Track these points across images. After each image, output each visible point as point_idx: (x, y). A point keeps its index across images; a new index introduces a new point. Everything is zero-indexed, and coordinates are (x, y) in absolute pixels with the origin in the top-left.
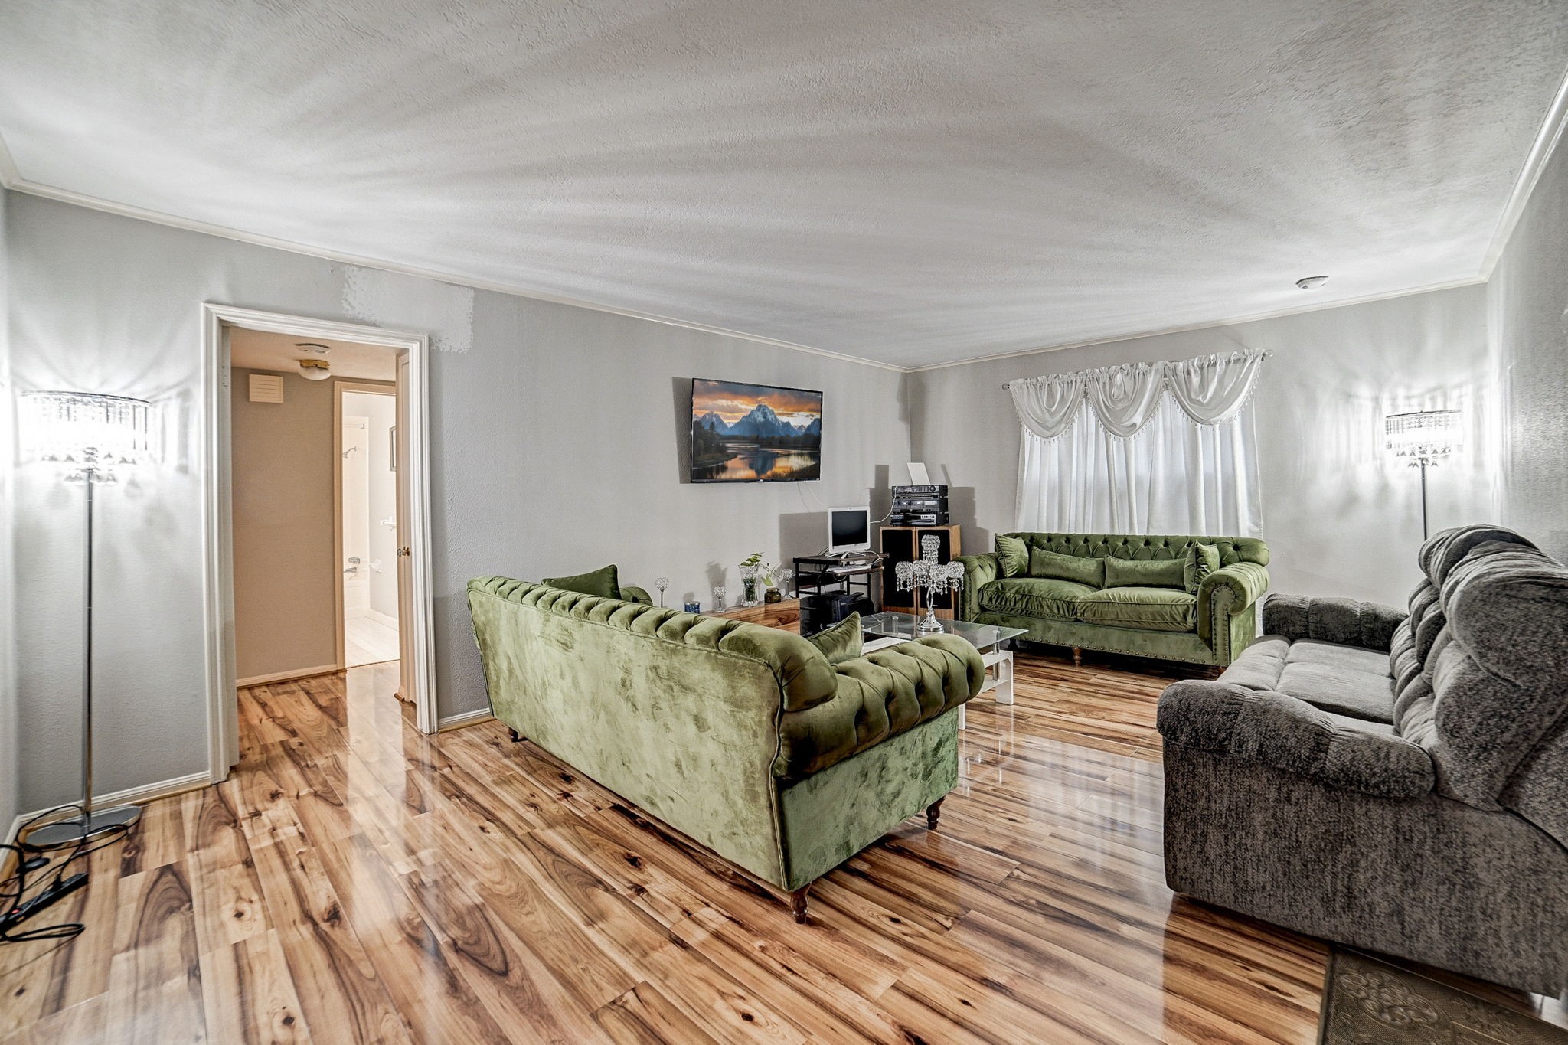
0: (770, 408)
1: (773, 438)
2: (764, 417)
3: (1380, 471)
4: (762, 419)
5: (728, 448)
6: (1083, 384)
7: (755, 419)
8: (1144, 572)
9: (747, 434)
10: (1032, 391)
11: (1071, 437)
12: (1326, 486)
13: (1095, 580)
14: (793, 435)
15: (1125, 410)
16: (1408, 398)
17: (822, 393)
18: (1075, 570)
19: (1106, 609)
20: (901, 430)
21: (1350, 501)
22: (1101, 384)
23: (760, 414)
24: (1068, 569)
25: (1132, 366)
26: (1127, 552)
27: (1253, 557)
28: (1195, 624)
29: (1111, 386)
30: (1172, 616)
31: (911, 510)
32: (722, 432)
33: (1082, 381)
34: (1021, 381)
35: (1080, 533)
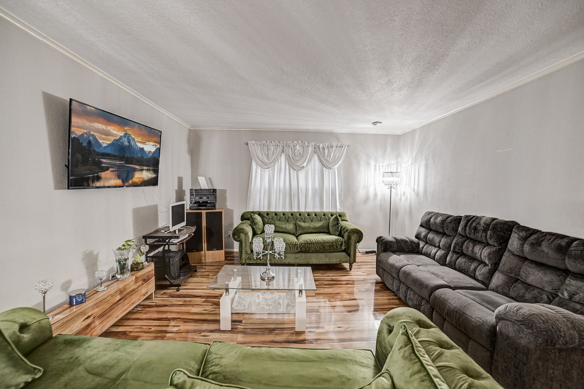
0: (133, 137)
1: (133, 158)
2: (129, 142)
3: (375, 189)
4: (127, 144)
5: (101, 163)
6: (282, 147)
7: (122, 143)
8: (314, 227)
9: (117, 154)
10: (259, 147)
11: (274, 170)
12: (361, 193)
13: (293, 231)
14: (145, 157)
15: (298, 161)
16: (383, 166)
17: (161, 132)
18: (285, 228)
19: (310, 246)
20: (187, 158)
21: (367, 198)
22: (290, 148)
23: (126, 139)
24: (282, 228)
25: (302, 142)
26: (302, 219)
27: (345, 219)
28: (345, 249)
29: (295, 150)
30: (337, 246)
31: (201, 202)
32: (98, 150)
33: (282, 146)
34: (254, 142)
35: (280, 210)
